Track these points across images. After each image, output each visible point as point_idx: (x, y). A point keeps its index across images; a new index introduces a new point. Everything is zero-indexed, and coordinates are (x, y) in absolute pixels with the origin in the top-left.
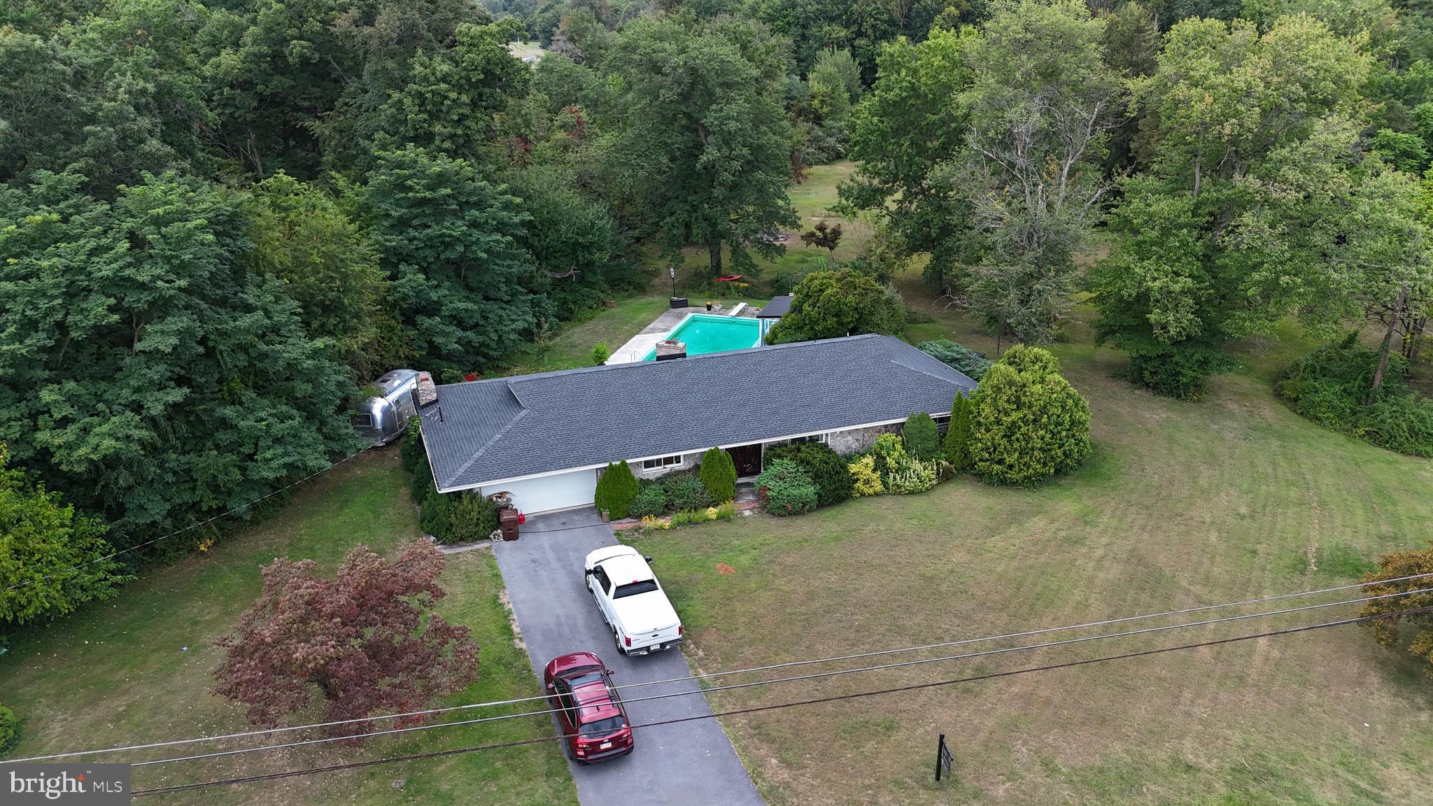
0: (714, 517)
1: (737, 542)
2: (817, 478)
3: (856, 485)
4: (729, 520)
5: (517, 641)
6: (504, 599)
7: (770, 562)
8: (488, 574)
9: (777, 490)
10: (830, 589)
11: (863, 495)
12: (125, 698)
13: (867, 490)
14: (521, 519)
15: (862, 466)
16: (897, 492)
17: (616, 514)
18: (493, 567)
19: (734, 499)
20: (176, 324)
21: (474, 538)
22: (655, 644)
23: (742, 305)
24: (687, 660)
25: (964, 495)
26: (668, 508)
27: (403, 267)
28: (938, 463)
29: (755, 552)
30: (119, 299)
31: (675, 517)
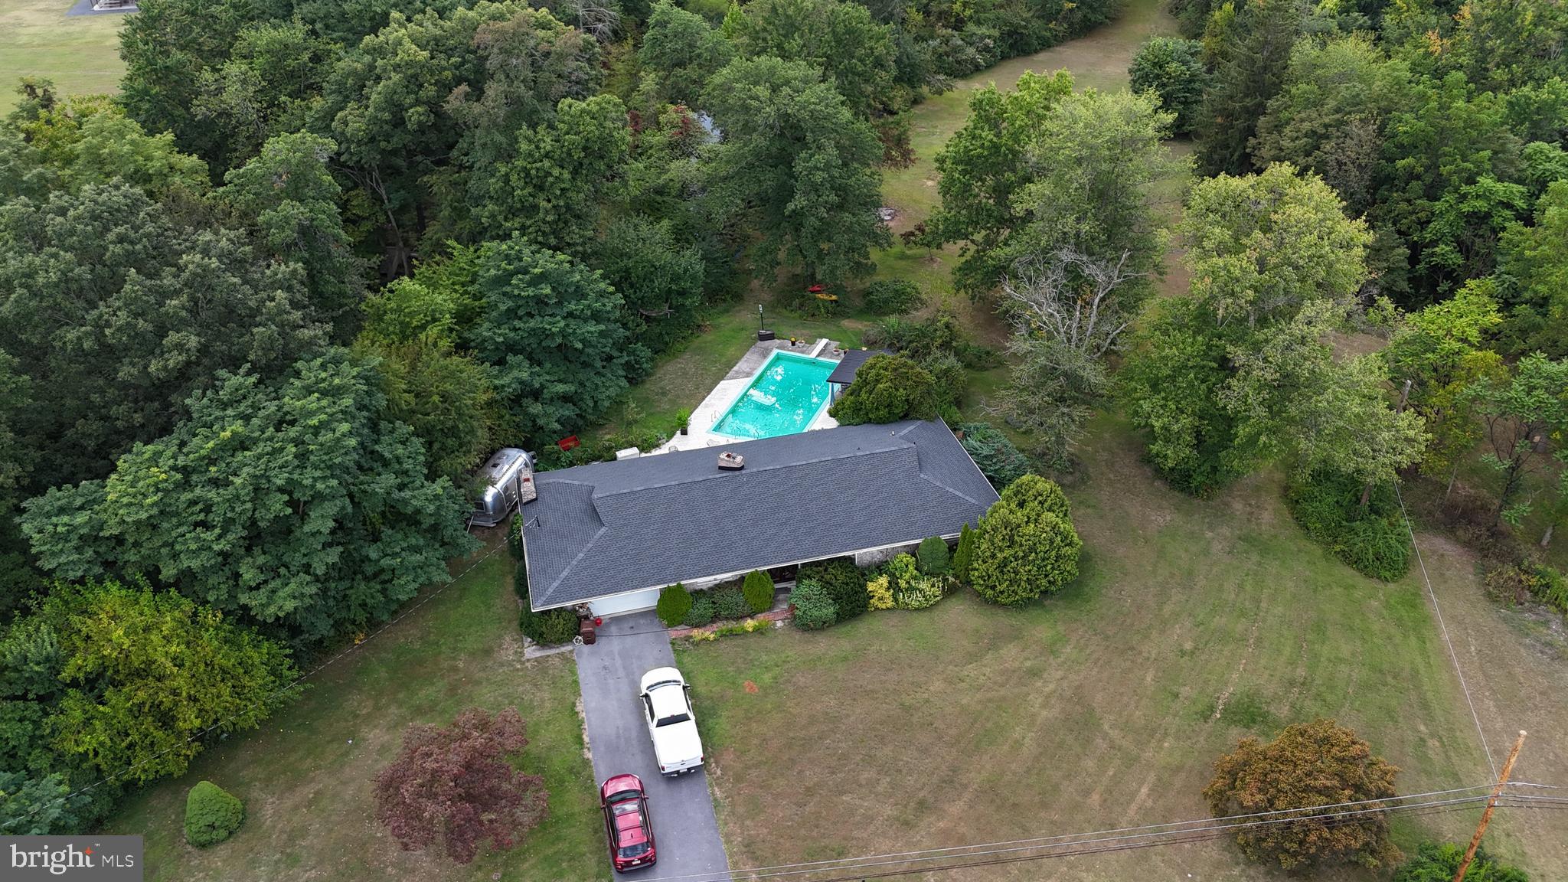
0: (751, 630)
1: (765, 658)
2: (837, 599)
3: (871, 601)
4: (762, 633)
5: (586, 750)
6: (579, 708)
7: (788, 681)
8: (569, 680)
9: (803, 609)
10: (827, 714)
11: (877, 609)
12: (312, 785)
13: (880, 605)
14: (598, 622)
15: (878, 586)
16: (906, 608)
17: (672, 623)
18: (573, 672)
19: (770, 609)
20: (331, 508)
21: (561, 642)
22: (683, 769)
23: (824, 341)
24: (707, 778)
25: (960, 613)
26: (715, 618)
27: (510, 358)
28: (945, 580)
29: (777, 670)
30: (290, 494)
31: (721, 626)
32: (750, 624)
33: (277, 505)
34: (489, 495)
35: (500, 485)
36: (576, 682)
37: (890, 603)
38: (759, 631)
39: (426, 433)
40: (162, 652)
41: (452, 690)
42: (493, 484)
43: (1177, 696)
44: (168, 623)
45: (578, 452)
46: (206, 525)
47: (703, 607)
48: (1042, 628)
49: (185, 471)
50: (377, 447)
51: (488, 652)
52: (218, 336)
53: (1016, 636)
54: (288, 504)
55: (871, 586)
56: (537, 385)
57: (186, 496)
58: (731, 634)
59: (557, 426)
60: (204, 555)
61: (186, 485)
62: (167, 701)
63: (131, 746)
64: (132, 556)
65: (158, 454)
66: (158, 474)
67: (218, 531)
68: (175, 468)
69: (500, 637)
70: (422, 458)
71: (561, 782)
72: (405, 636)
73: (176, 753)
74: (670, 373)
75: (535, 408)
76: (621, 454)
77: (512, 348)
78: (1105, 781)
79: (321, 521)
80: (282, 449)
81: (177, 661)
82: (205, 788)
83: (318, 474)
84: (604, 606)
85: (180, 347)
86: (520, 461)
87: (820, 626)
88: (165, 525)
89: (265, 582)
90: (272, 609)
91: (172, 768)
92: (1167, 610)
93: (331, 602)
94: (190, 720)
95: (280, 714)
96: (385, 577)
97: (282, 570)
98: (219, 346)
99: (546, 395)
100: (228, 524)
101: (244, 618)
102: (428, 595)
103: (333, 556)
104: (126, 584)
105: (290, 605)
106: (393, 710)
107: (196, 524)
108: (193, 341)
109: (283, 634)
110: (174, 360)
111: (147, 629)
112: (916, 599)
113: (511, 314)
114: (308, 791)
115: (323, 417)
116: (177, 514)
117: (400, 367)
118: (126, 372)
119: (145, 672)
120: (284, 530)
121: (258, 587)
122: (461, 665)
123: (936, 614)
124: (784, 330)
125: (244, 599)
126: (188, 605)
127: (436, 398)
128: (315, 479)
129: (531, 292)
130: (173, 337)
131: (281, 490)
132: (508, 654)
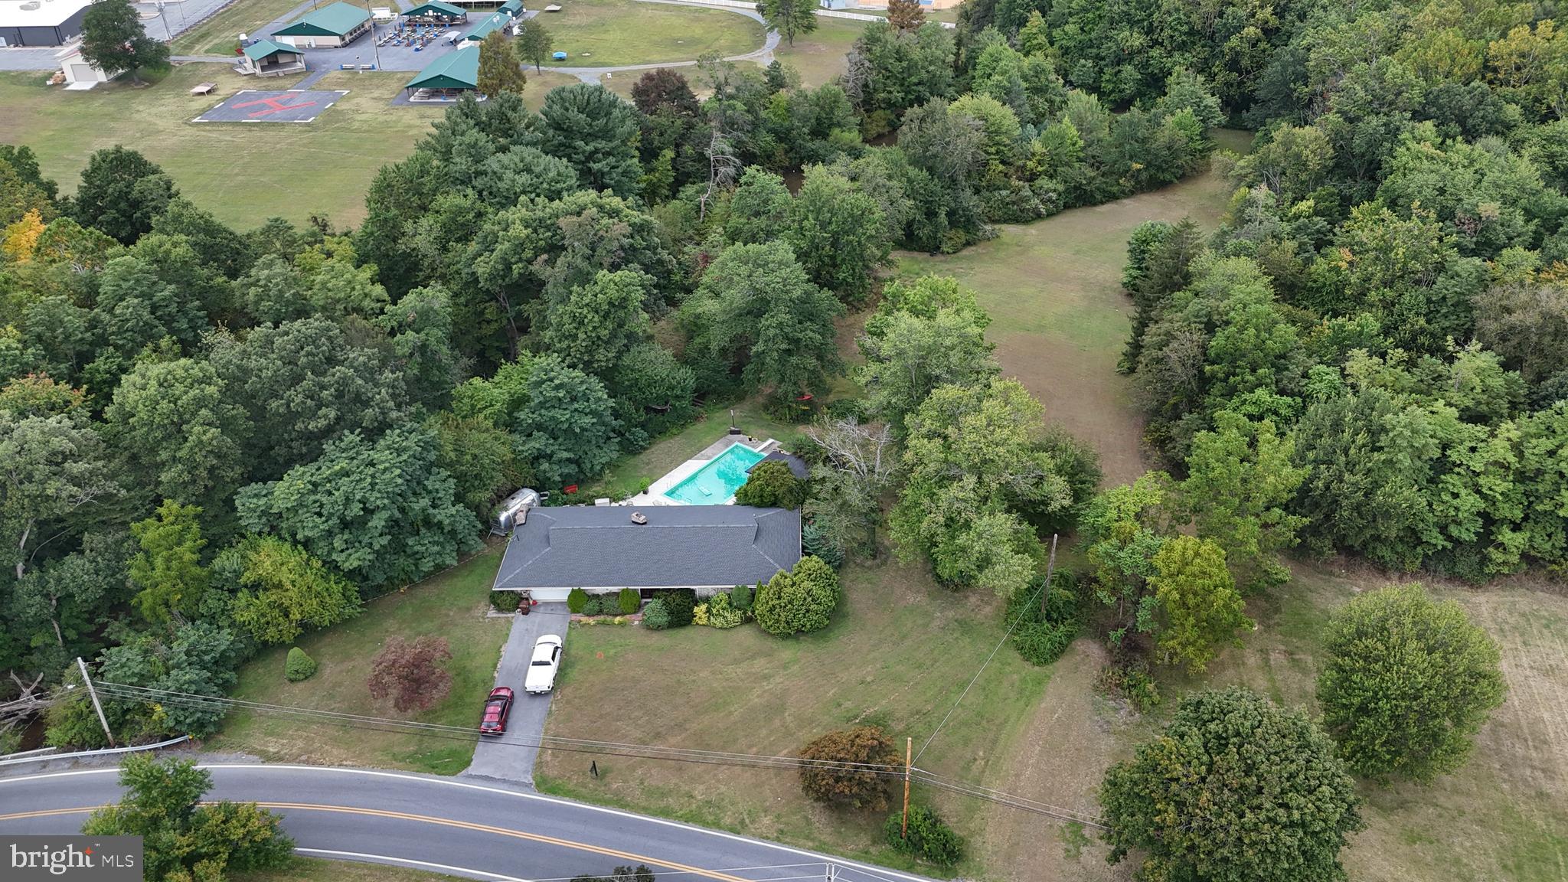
0: (617, 623)
1: (616, 640)
2: (669, 614)
3: (695, 618)
4: (623, 626)
5: (494, 672)
6: (503, 649)
7: (623, 656)
8: (505, 633)
9: (648, 616)
10: (634, 677)
11: (696, 623)
12: (352, 662)
13: (699, 622)
14: (535, 603)
15: (700, 610)
16: (714, 627)
17: (574, 611)
18: (509, 629)
19: (635, 613)
20: (385, 515)
21: (509, 611)
22: (538, 691)
23: (771, 441)
24: (552, 698)
25: (746, 635)
26: (600, 612)
27: (535, 433)
28: (745, 613)
29: (619, 649)
30: (364, 504)
31: (602, 618)
32: (618, 619)
33: (356, 509)
34: (503, 517)
35: (511, 512)
36: (508, 635)
37: (704, 621)
38: (622, 624)
39: (460, 478)
40: (285, 577)
41: (441, 627)
42: (506, 509)
43: (840, 705)
44: (293, 562)
45: (572, 497)
46: (320, 515)
47: (593, 605)
48: (788, 652)
49: (315, 485)
50: (426, 482)
51: (469, 609)
52: (350, 411)
53: (769, 654)
54: (362, 509)
55: (696, 610)
56: (549, 452)
57: (313, 498)
58: (604, 623)
59: (558, 478)
60: (316, 530)
61: (314, 492)
62: (287, 603)
63: (268, 623)
64: (284, 525)
65: (304, 473)
66: (300, 484)
67: (324, 519)
68: (309, 482)
69: (479, 602)
70: (452, 491)
71: (475, 686)
72: (428, 592)
73: (289, 631)
74: (662, 448)
75: (545, 466)
76: (598, 502)
77: (540, 427)
78: (766, 742)
79: (378, 522)
80: (365, 479)
81: (293, 583)
82: (296, 651)
83: (379, 495)
84: (540, 594)
85: (325, 416)
86: (531, 498)
87: (659, 628)
88: (300, 512)
89: (347, 549)
90: (347, 564)
91: (285, 638)
92: (871, 656)
93: (386, 566)
94: (295, 615)
95: (347, 622)
96: (417, 556)
97: (357, 544)
98: (350, 416)
99: (555, 458)
100: (330, 516)
101: (332, 567)
102: (440, 571)
103: (385, 540)
104: (281, 538)
105: (356, 564)
106: (407, 631)
107: (316, 513)
108: (332, 414)
109: (358, 579)
110: (322, 423)
111: (282, 564)
112: (718, 622)
113: (542, 405)
114: (350, 665)
115: (387, 465)
116: (306, 506)
117: (449, 435)
118: (299, 426)
119: (279, 586)
120: (360, 523)
121: (342, 551)
122: (451, 614)
123: (733, 632)
124: (753, 429)
125: (334, 556)
126: (305, 555)
127: (469, 457)
128: (377, 498)
129: (553, 394)
130: (324, 410)
131: (360, 501)
132: (478, 613)
